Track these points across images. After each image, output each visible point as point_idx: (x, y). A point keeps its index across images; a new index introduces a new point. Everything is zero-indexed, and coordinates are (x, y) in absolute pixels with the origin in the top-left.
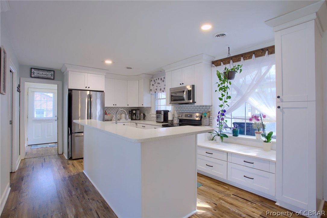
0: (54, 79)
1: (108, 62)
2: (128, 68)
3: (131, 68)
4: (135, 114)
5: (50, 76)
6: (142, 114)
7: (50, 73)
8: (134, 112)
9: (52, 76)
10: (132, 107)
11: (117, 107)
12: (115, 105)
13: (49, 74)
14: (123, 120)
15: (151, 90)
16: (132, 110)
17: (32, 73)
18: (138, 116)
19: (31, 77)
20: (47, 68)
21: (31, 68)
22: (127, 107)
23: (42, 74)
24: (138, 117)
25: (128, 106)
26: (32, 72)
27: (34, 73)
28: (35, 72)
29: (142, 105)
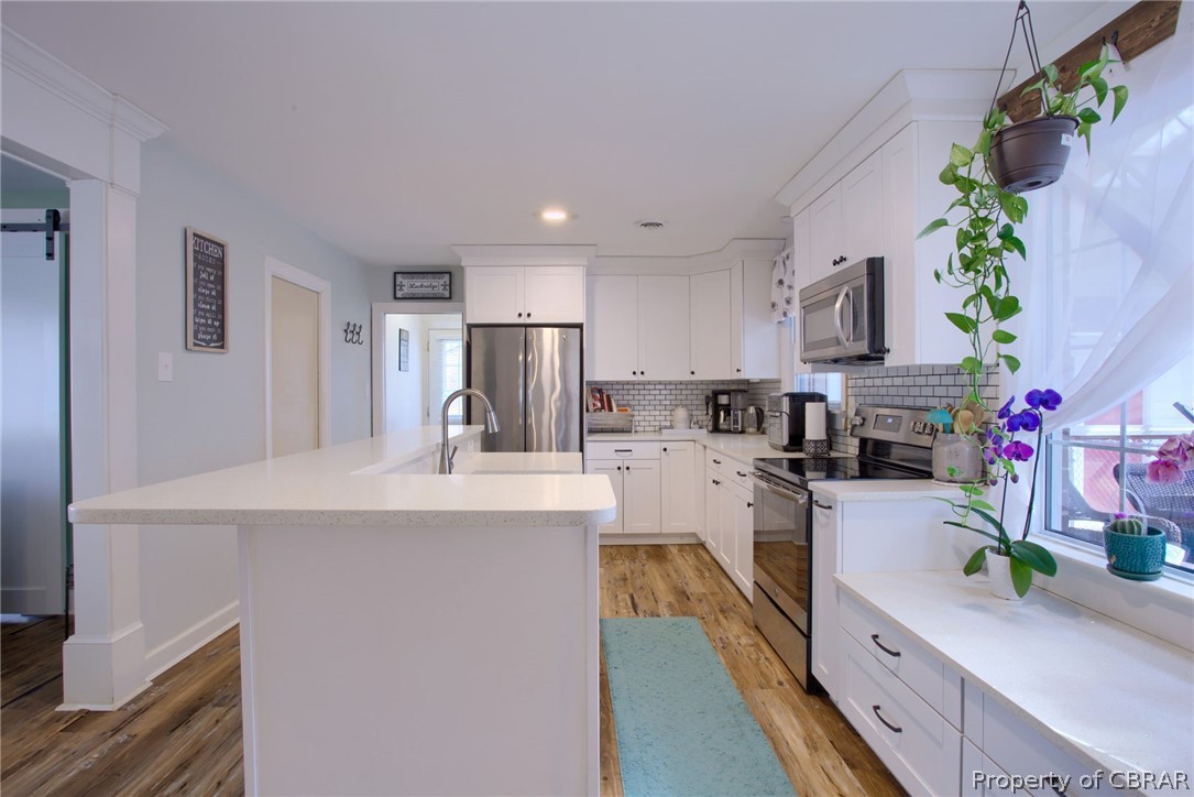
0: (450, 298)
1: (554, 216)
2: (646, 225)
3: (658, 225)
4: (727, 409)
5: (440, 290)
6: (752, 410)
7: (442, 282)
8: (723, 400)
9: (445, 289)
10: (713, 382)
11: (649, 383)
12: (638, 373)
13: (439, 285)
14: (681, 431)
15: (773, 305)
16: (716, 394)
17: (398, 288)
18: (736, 415)
19: (395, 298)
20: (433, 266)
21: (395, 273)
22: (691, 383)
23: (422, 286)
24: (736, 422)
25: (693, 378)
26: (398, 283)
27: (401, 289)
28: (405, 282)
29: (738, 370)
